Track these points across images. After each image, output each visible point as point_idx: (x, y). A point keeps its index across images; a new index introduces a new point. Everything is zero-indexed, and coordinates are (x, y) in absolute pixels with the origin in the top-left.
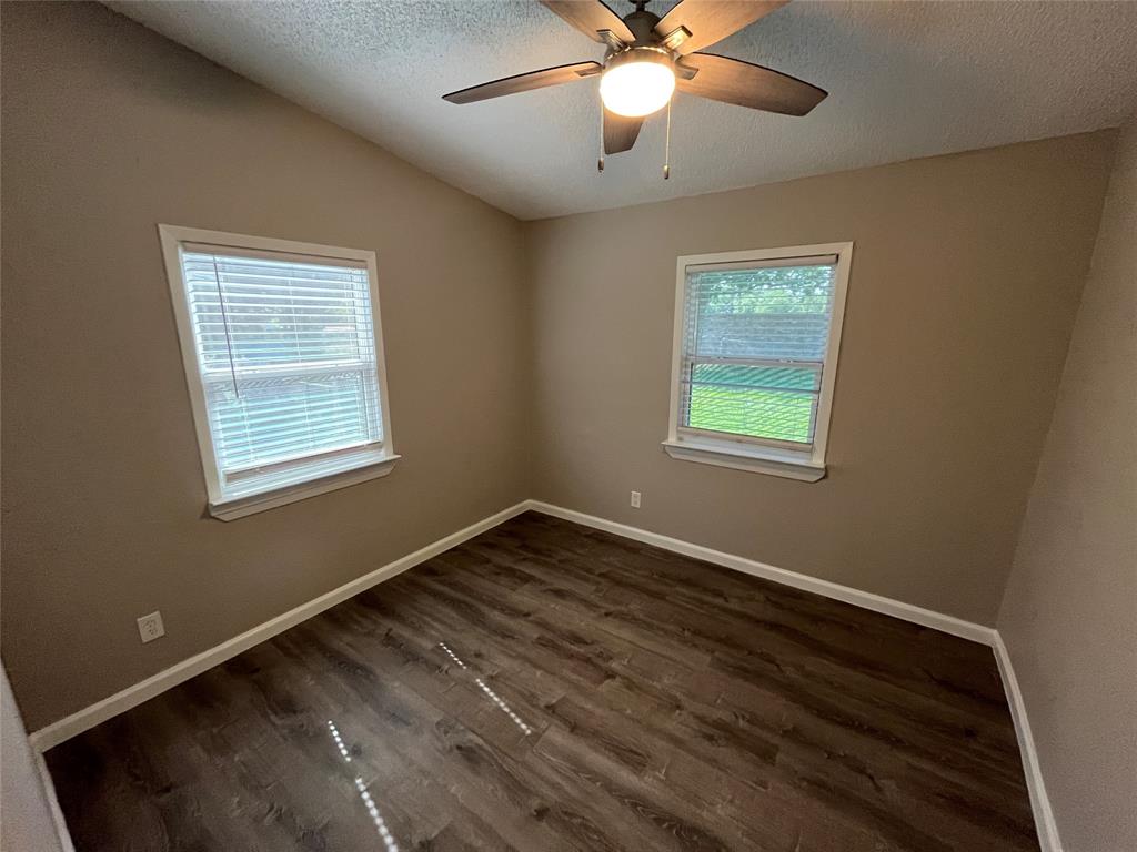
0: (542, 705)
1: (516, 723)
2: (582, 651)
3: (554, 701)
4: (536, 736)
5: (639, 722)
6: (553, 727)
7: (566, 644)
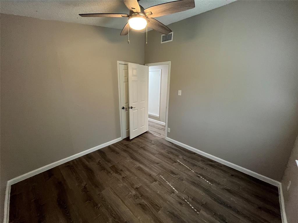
0: (157, 182)
1: (164, 178)
2: (143, 201)
3: (154, 182)
4: (159, 174)
5: (135, 175)
6: (155, 176)
7: (149, 205)
